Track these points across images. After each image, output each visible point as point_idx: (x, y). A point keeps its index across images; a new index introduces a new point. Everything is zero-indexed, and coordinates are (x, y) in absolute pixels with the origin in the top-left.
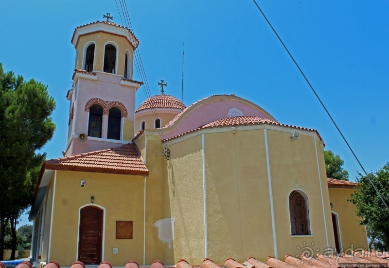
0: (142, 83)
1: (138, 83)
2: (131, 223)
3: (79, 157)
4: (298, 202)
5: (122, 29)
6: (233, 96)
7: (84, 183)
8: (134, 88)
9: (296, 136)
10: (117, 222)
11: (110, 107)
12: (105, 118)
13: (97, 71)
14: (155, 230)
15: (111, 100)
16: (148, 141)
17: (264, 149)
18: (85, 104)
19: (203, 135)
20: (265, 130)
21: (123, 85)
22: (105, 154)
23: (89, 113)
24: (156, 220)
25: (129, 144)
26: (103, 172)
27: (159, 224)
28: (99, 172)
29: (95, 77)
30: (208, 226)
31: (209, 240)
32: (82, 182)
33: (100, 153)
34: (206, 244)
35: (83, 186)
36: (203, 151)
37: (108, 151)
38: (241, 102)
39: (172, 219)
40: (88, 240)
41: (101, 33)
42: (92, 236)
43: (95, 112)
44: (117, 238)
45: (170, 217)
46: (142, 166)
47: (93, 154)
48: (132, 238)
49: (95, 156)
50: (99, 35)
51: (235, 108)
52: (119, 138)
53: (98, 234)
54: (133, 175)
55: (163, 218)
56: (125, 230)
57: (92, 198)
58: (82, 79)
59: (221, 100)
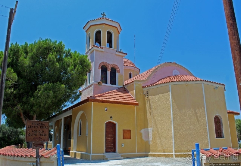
0: (127, 54)
1: (125, 54)
2: (130, 130)
3: (102, 95)
4: (218, 121)
5: (115, 23)
6: (175, 63)
7: (107, 109)
8: (123, 56)
9: (217, 88)
10: (123, 130)
11: (111, 67)
12: (109, 73)
13: (104, 47)
14: (141, 134)
15: (111, 63)
16: (136, 87)
17: (202, 94)
18: (98, 65)
19: (170, 86)
20: (203, 84)
21: (117, 55)
22: (113, 93)
23: (100, 70)
24: (141, 129)
25: (121, 88)
26: (117, 104)
27: (143, 131)
28: (115, 103)
29: (103, 50)
30: (174, 133)
31: (175, 140)
32: (106, 109)
33: (111, 92)
34: (173, 141)
35: (106, 111)
36: (170, 92)
37: (114, 91)
38: (178, 67)
39: (149, 129)
40: (108, 140)
41: (104, 25)
42: (110, 138)
43: (104, 69)
44: (123, 138)
45: (148, 128)
46: (134, 100)
47: (108, 93)
48: (131, 139)
49: (109, 94)
50: (103, 26)
51: (176, 70)
52: (115, 85)
53: (113, 137)
54: (131, 105)
55: (145, 128)
56: (127, 134)
57: (111, 117)
58: (97, 51)
59: (169, 65)
